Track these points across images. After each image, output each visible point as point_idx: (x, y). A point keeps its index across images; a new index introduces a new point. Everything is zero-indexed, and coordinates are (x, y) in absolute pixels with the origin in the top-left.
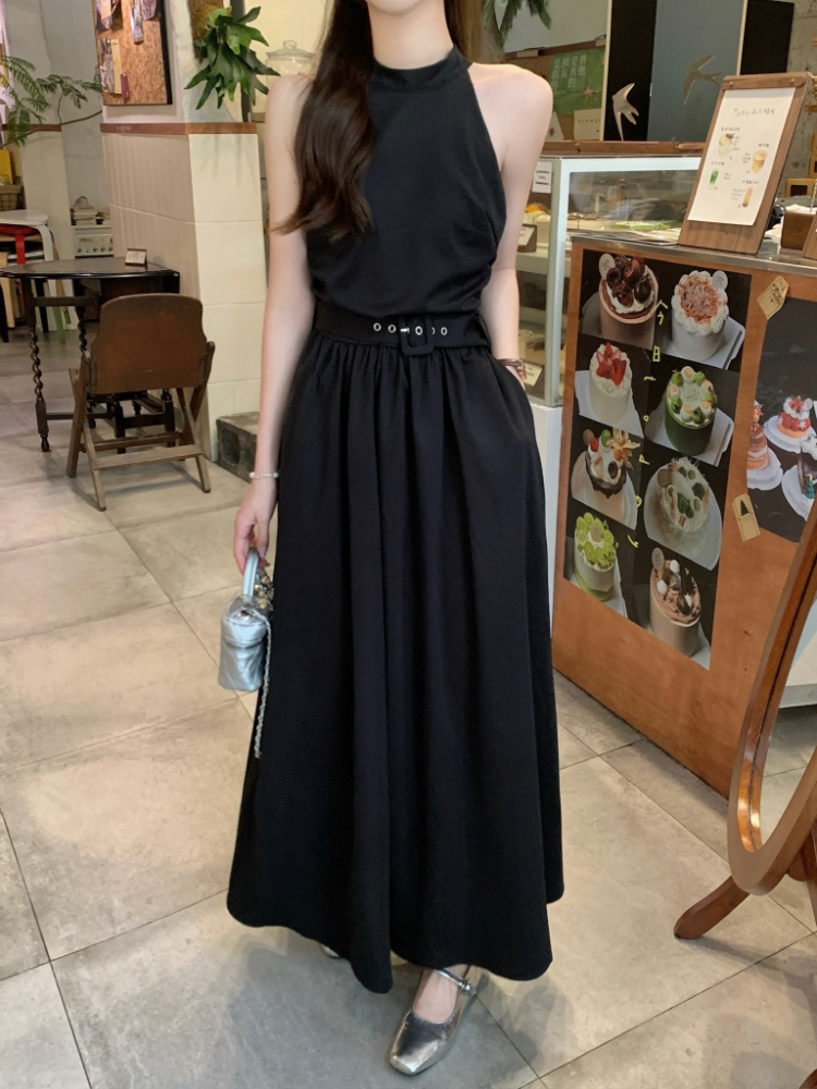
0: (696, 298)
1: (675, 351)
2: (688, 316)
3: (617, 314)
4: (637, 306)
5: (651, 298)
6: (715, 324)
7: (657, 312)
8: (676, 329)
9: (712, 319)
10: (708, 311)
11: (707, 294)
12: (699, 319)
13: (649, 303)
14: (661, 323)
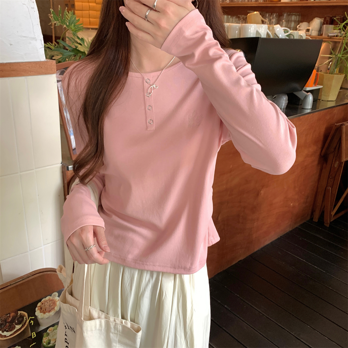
0: (46, 306)
1: (42, 328)
2: (45, 313)
3: (8, 337)
4: (18, 327)
5: (25, 319)
6: (57, 309)
7: (30, 321)
8: (40, 321)
9: (55, 308)
10: (53, 307)
11: (51, 302)
12: (50, 311)
13: (25, 321)
14: (32, 324)
